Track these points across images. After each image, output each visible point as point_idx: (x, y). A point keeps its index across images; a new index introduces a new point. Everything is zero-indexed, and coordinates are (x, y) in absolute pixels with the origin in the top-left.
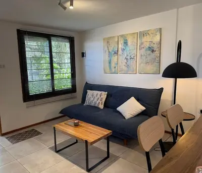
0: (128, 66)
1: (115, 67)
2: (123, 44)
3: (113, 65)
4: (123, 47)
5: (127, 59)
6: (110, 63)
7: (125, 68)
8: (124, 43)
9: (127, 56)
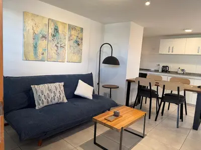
0: (58, 54)
1: (43, 54)
2: (53, 30)
3: (40, 51)
4: (53, 33)
5: (57, 47)
6: (35, 47)
7: (55, 56)
8: (55, 29)
9: (58, 43)
